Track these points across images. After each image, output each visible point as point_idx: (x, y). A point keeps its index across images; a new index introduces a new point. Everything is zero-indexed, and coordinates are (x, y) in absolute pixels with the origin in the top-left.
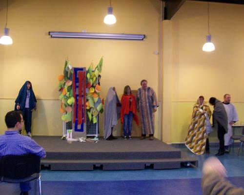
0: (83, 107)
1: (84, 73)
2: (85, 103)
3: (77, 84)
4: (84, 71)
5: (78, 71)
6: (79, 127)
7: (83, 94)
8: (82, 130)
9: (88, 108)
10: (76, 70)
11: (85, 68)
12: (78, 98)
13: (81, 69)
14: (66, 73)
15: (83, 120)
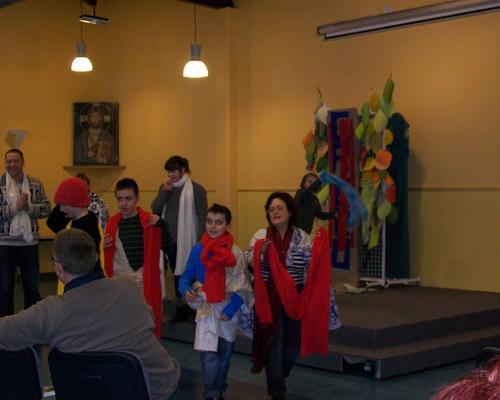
1: (352, 120)
3: (339, 152)
4: (350, 118)
5: (339, 120)
6: (341, 257)
7: (349, 175)
8: (345, 265)
10: (334, 115)
11: (354, 110)
13: (345, 114)
14: (318, 123)
15: (348, 240)
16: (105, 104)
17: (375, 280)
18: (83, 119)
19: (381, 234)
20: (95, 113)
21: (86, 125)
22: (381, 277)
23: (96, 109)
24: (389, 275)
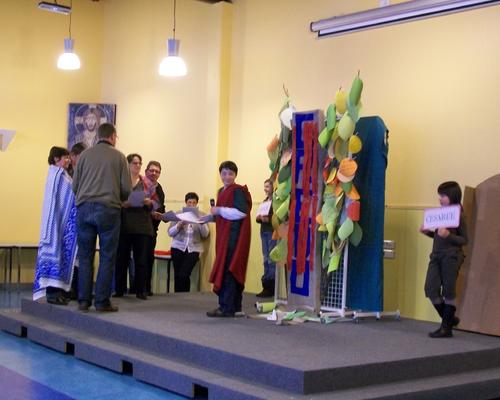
0: (310, 226)
1: (317, 124)
2: (314, 215)
3: (302, 160)
4: (315, 121)
5: (303, 123)
6: (300, 283)
7: (311, 186)
8: (304, 291)
9: (320, 229)
10: (299, 118)
11: (320, 112)
12: (302, 198)
13: (310, 116)
14: (284, 128)
15: (307, 262)
16: (102, 106)
17: (334, 309)
18: (78, 120)
19: (342, 256)
20: (91, 115)
21: (82, 128)
22: (340, 307)
23: (92, 110)
24: (350, 306)
